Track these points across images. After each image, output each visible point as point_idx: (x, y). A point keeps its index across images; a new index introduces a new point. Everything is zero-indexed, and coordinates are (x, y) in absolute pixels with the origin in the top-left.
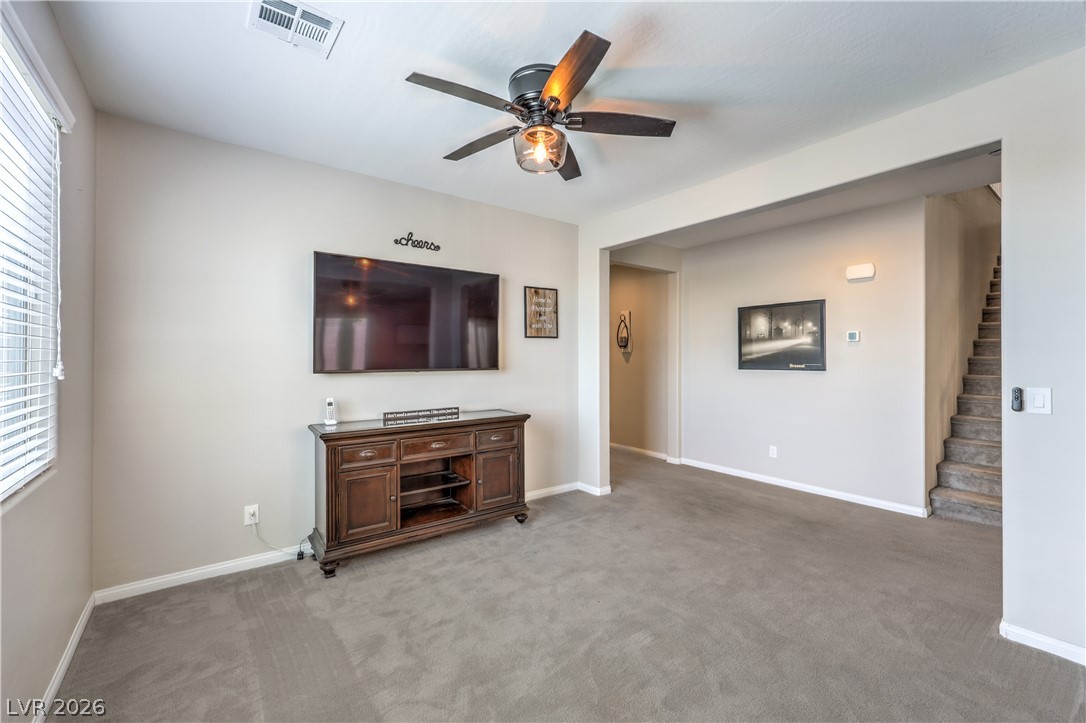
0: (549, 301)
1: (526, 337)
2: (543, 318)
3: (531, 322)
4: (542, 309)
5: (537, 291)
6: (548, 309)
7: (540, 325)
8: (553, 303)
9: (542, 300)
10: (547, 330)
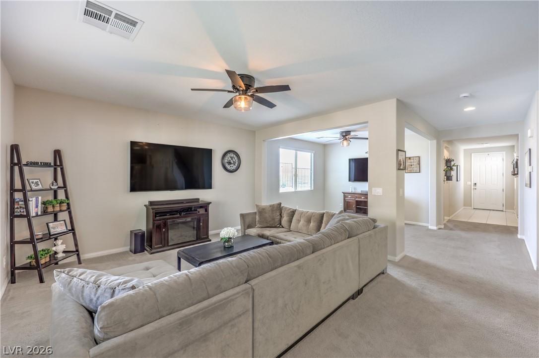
2: (412, 166)
6: (414, 163)
7: (411, 169)
8: (418, 161)
9: (412, 161)
10: (415, 170)
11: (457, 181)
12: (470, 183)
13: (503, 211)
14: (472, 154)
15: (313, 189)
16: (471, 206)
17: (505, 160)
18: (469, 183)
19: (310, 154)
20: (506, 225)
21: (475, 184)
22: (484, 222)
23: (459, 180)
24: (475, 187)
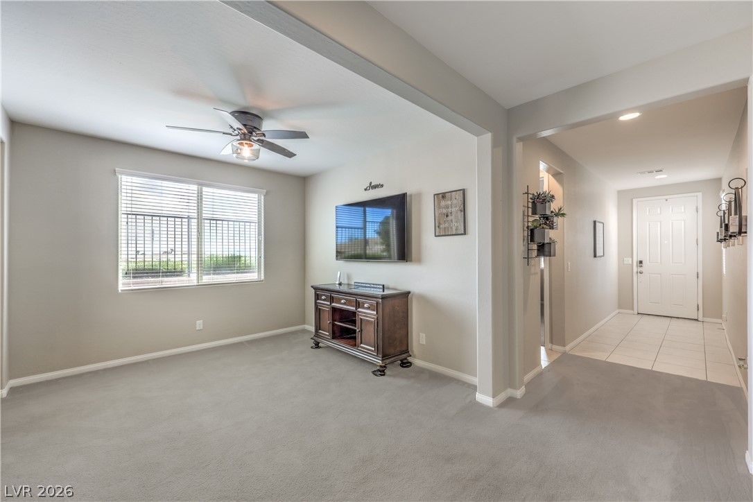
0: (455, 201)
1: (436, 236)
2: (450, 218)
3: (439, 223)
4: (450, 210)
5: (443, 195)
6: (454, 210)
7: (447, 225)
8: (461, 202)
9: (449, 203)
10: (454, 228)
11: (595, 256)
12: (631, 259)
13: (697, 320)
14: (635, 201)
15: (263, 278)
16: (633, 309)
17: (700, 211)
18: (628, 260)
19: (256, 196)
20: (703, 378)
21: (641, 262)
22: (646, 365)
23: (599, 253)
24: (640, 269)
